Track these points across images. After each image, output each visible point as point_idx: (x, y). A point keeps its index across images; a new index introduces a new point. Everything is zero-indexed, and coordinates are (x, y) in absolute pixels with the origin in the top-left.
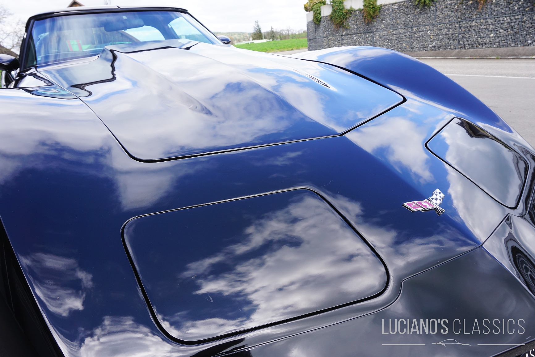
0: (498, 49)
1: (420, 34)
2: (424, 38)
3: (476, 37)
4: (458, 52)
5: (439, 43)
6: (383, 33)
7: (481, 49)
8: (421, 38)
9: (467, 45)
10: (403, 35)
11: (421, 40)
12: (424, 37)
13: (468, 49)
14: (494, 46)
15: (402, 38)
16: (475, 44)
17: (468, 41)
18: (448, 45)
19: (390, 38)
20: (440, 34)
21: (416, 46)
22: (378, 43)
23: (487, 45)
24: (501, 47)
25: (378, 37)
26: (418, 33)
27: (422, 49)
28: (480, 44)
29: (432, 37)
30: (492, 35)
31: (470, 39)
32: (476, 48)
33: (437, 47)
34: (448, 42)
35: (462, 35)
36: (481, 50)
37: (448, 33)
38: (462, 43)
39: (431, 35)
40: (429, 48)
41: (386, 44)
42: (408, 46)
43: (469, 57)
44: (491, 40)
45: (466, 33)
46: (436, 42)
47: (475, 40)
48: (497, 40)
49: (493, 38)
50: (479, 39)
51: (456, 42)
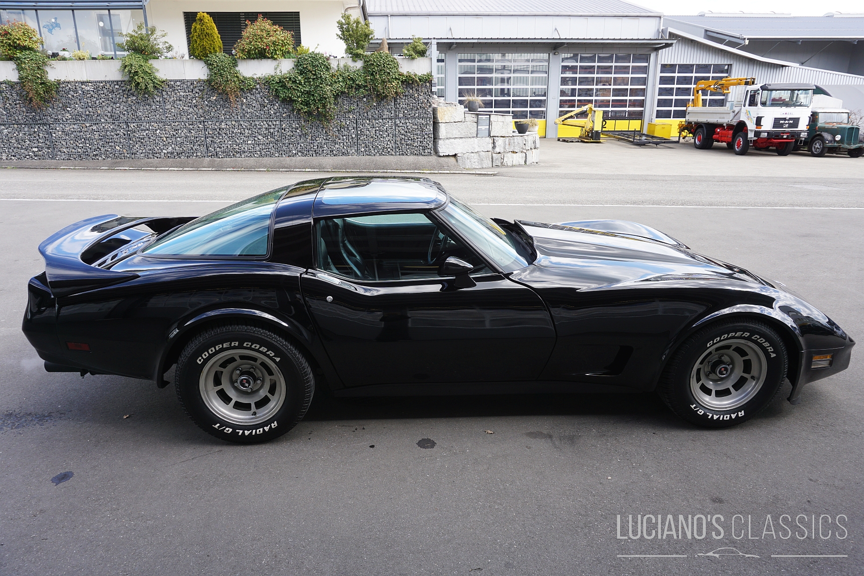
0: (261, 158)
1: (145, 134)
2: (150, 140)
3: (230, 142)
4: (210, 161)
5: (177, 148)
6: (71, 127)
7: (240, 159)
8: (146, 139)
9: (220, 153)
10: (112, 134)
11: (148, 142)
12: (152, 138)
13: (222, 158)
14: (256, 155)
15: (111, 137)
16: (231, 152)
17: (220, 148)
18: (192, 151)
19: (88, 136)
20: (177, 136)
21: (141, 151)
22: (64, 143)
23: (247, 154)
24: (263, 157)
25: (60, 133)
26: (140, 131)
27: (151, 156)
28: (237, 152)
29: (165, 139)
30: (249, 142)
31: (223, 145)
32: (232, 156)
33: (175, 154)
34: (192, 148)
35: (211, 139)
36: (241, 160)
37: (189, 135)
38: (213, 150)
39: (163, 136)
40: (163, 154)
41: (81, 145)
42: (124, 151)
43: (232, 169)
44: (251, 148)
45: (215, 137)
46: (173, 146)
47: (229, 147)
48: (258, 148)
49: (252, 146)
50: (235, 145)
51: (203, 149)
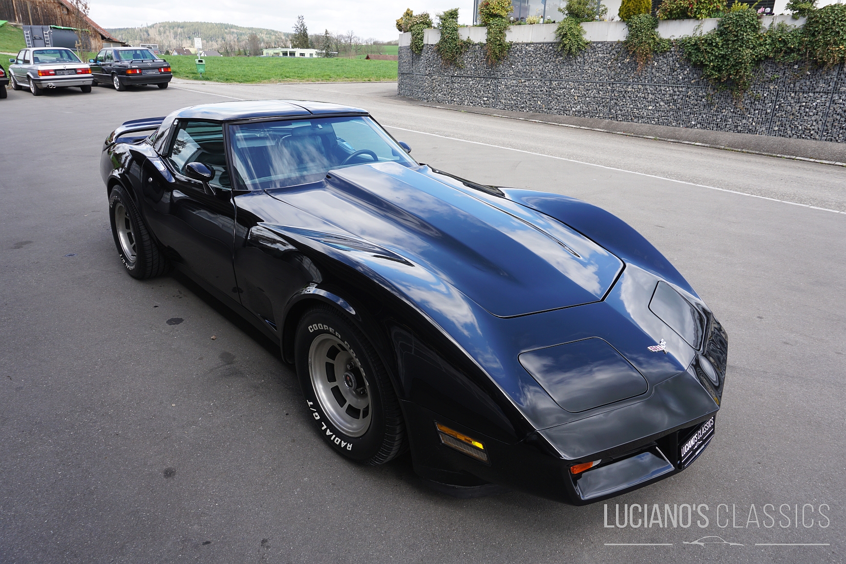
0: (657, 126)
1: (562, 92)
2: (565, 98)
3: (632, 106)
4: (608, 123)
5: (584, 108)
6: (512, 82)
7: (636, 124)
8: (562, 97)
9: (620, 116)
10: (538, 90)
11: (563, 100)
12: (566, 96)
13: (620, 121)
14: (653, 122)
15: (536, 92)
16: (629, 116)
17: (621, 111)
18: (596, 111)
19: (521, 90)
20: (587, 95)
21: (555, 107)
22: (504, 95)
23: (644, 120)
24: (660, 125)
25: (503, 86)
26: (559, 89)
27: (562, 113)
28: (635, 117)
29: (576, 98)
30: (650, 108)
31: (625, 108)
32: (630, 121)
33: (582, 112)
34: (597, 108)
35: (615, 101)
36: (637, 126)
37: (597, 95)
38: (614, 112)
39: (575, 95)
40: (571, 112)
41: (515, 98)
42: (544, 106)
43: (622, 133)
44: (650, 114)
45: (619, 100)
46: (581, 105)
47: (630, 111)
48: (657, 115)
49: (652, 112)
50: (635, 110)
51: (606, 110)
